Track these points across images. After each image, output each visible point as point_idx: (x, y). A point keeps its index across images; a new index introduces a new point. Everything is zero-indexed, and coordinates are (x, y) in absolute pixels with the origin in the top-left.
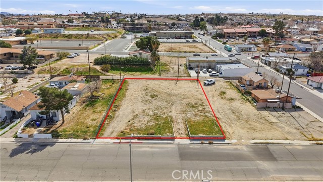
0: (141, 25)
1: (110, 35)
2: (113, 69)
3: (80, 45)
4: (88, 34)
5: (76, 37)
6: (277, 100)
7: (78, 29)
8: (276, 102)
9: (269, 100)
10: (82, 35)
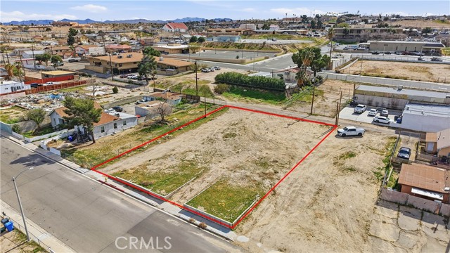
0: (359, 31)
1: (296, 45)
2: (232, 91)
3: (238, 57)
4: (264, 43)
5: (248, 48)
6: (437, 196)
7: (264, 37)
8: (433, 199)
9: (414, 191)
10: (257, 45)
